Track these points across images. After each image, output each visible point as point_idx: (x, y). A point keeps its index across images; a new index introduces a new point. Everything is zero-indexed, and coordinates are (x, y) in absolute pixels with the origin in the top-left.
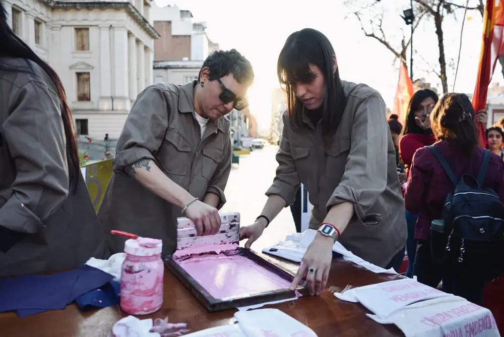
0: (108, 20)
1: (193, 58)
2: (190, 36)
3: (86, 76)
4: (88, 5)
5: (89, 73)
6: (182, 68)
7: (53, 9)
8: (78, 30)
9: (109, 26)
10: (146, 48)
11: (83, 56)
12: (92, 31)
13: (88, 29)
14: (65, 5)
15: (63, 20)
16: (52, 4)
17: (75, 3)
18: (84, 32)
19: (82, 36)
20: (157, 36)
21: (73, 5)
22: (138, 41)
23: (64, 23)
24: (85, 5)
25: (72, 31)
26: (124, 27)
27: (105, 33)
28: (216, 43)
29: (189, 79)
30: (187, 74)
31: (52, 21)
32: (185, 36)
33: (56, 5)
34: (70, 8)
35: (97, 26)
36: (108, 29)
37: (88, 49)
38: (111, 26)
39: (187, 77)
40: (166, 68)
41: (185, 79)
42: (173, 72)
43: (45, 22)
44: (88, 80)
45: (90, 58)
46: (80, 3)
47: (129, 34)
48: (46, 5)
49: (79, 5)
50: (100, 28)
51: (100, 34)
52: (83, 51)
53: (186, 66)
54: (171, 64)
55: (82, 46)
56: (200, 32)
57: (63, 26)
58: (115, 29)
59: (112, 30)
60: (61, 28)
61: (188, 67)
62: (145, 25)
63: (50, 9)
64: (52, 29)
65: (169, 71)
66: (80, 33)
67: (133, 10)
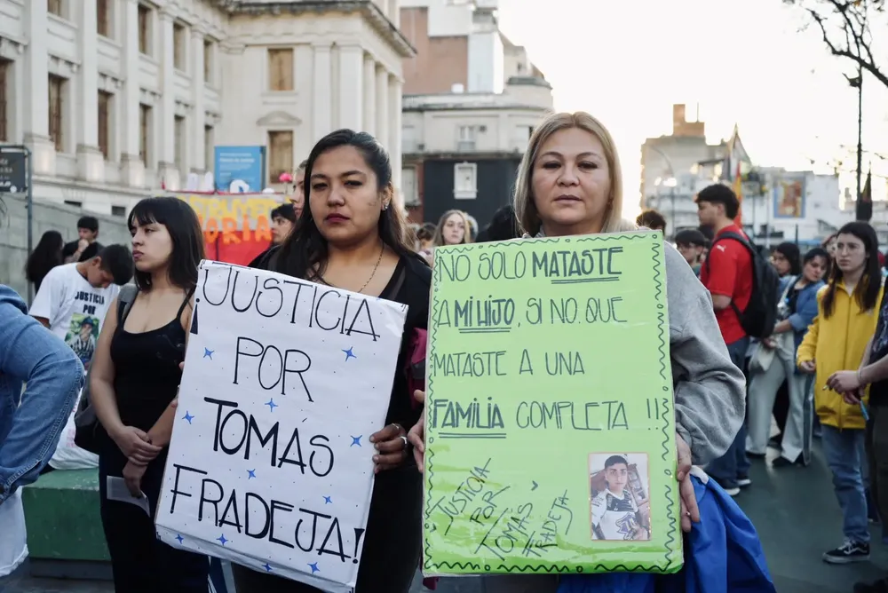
0: (329, 33)
1: (472, 88)
2: (465, 38)
3: (286, 138)
4: (295, 7)
5: (291, 132)
6: (454, 109)
7: (231, 16)
8: (274, 51)
9: (330, 44)
10: (391, 77)
11: (280, 101)
12: (299, 54)
13: (291, 50)
14: (253, 9)
15: (249, 35)
16: (231, 9)
17: (271, 5)
18: (284, 56)
19: (280, 63)
20: (412, 54)
21: (267, 8)
22: (378, 67)
23: (249, 40)
24: (289, 7)
25: (263, 54)
26: (359, 46)
27: (324, 58)
28: (520, 45)
29: (467, 131)
30: (462, 121)
31: (229, 38)
32: (456, 38)
33: (238, 9)
34: (262, 13)
35: (308, 44)
36: (328, 49)
37: (292, 87)
38: (334, 44)
39: (462, 128)
40: (421, 110)
41: (459, 130)
42: (435, 117)
43: (218, 41)
44: (290, 144)
45: (294, 103)
46: (281, 4)
47: (366, 55)
48: (222, 10)
49: (278, 7)
50: (313, 48)
51: (314, 57)
52: (284, 92)
53: (461, 104)
54: (430, 100)
55: (281, 82)
56: (488, 26)
57: (247, 46)
58: (343, 48)
59: (335, 51)
60: (243, 50)
61: (465, 106)
62: (392, 36)
63: (226, 16)
64: (229, 51)
65: (427, 115)
66: (276, 58)
67: (375, 12)
